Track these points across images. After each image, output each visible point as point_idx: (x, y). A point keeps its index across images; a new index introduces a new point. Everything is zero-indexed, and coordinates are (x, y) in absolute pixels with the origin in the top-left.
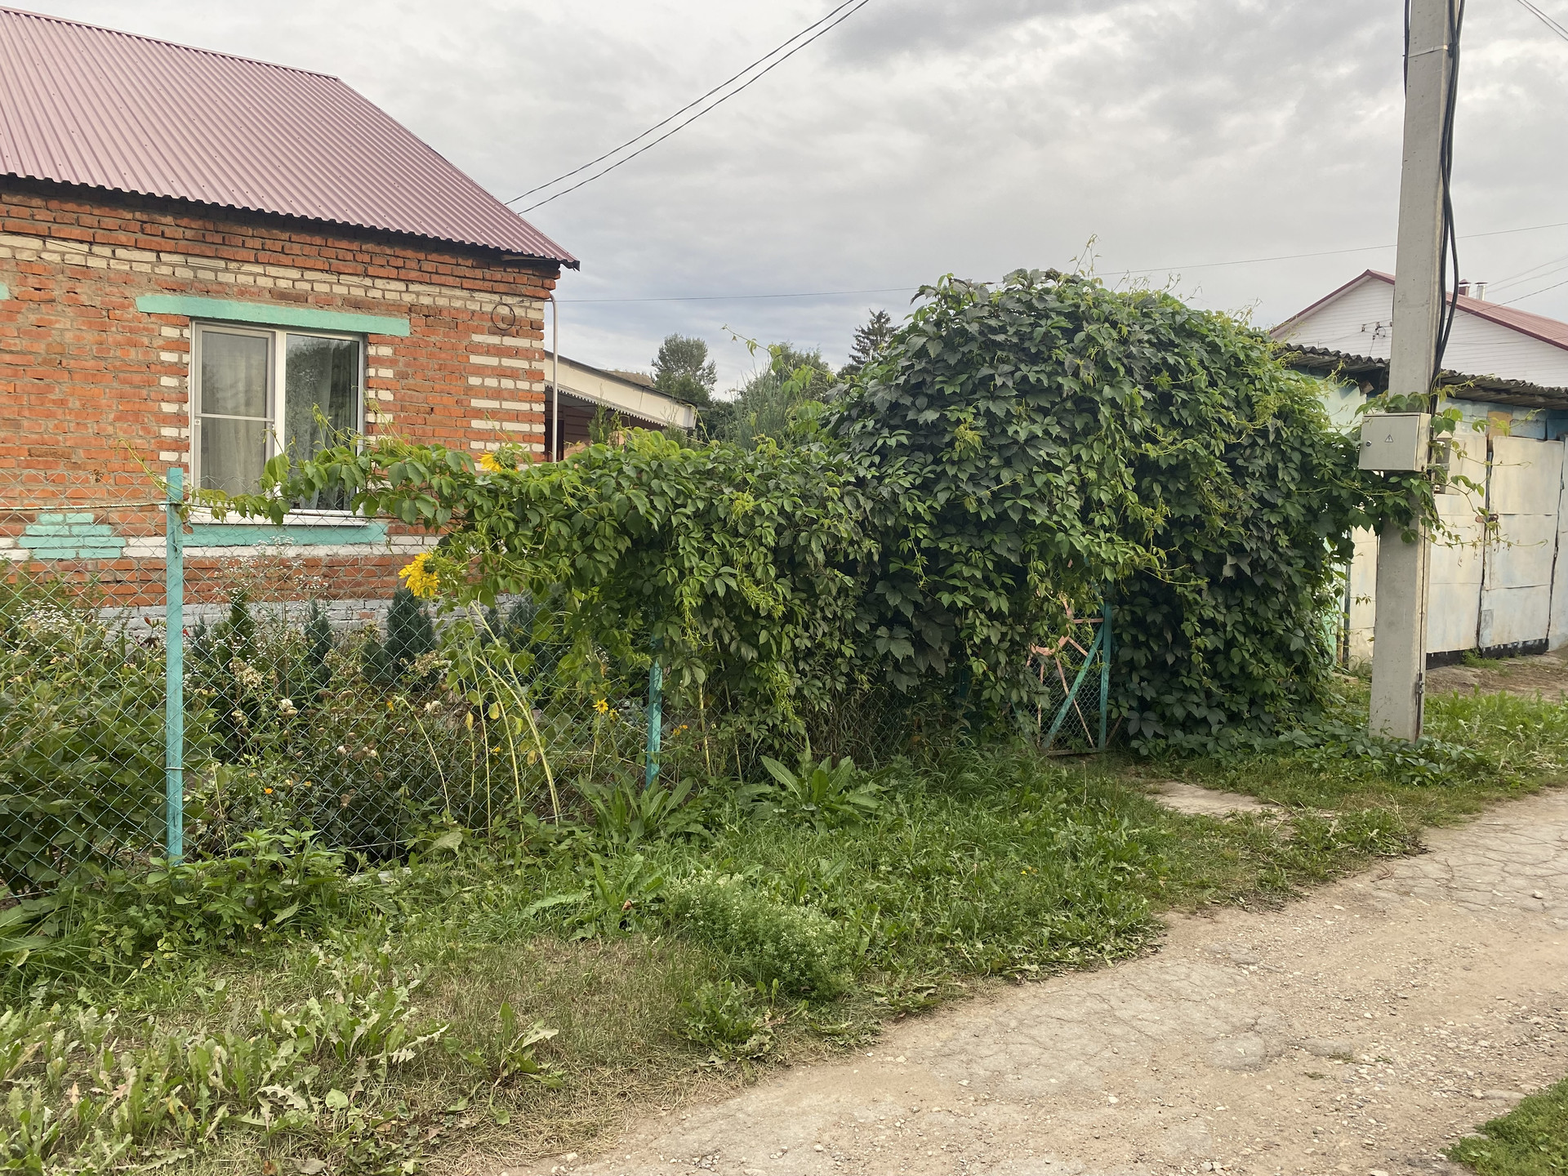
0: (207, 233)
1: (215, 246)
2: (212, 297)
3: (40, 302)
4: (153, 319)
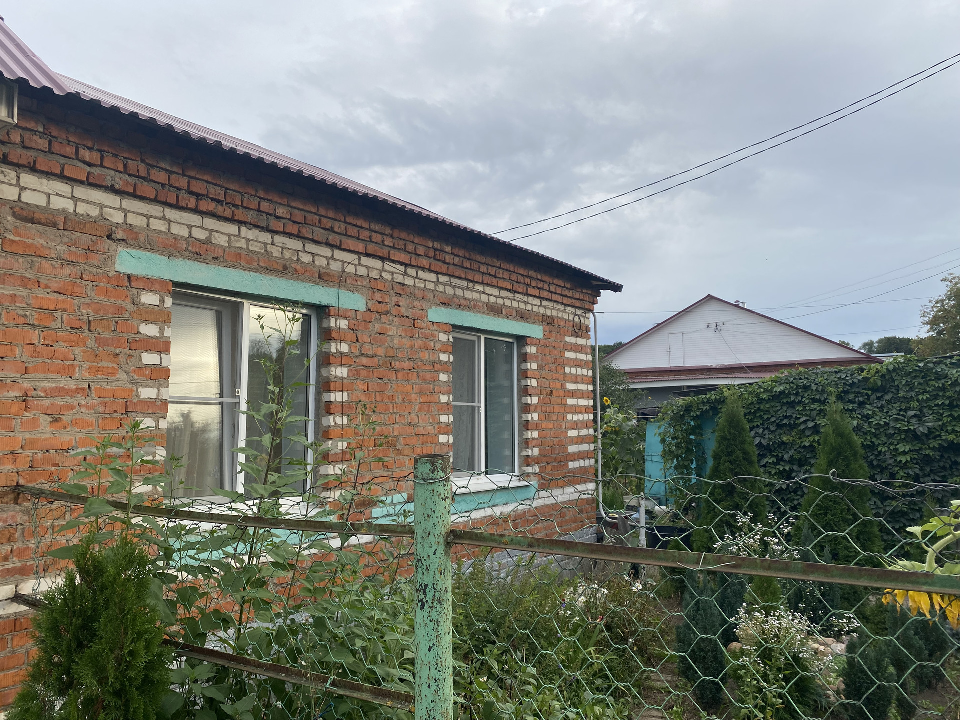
0: (465, 260)
1: (465, 270)
2: (463, 310)
3: (381, 314)
4: (436, 327)
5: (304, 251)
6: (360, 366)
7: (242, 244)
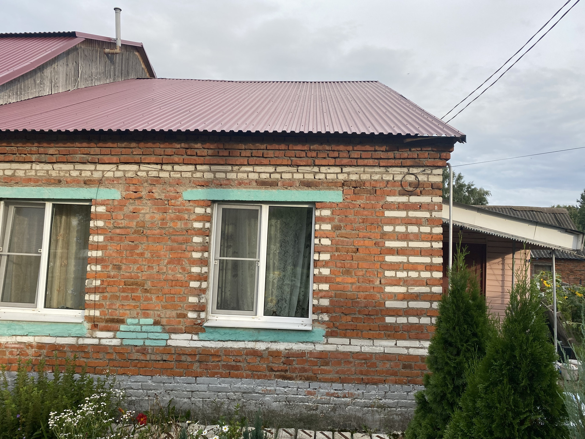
1: (224, 158)
3: (135, 199)
4: (191, 204)
5: (74, 169)
6: (114, 234)
7: (33, 173)
